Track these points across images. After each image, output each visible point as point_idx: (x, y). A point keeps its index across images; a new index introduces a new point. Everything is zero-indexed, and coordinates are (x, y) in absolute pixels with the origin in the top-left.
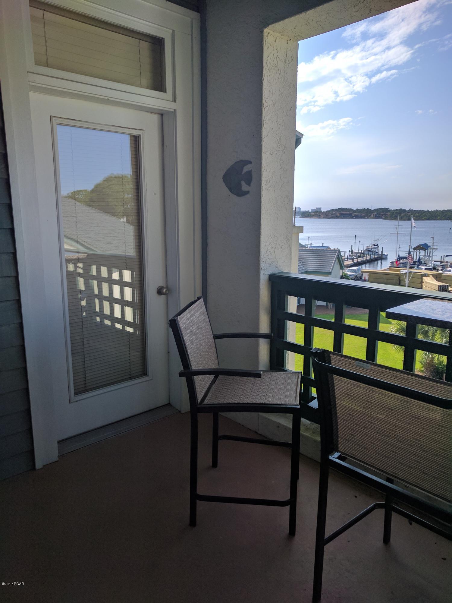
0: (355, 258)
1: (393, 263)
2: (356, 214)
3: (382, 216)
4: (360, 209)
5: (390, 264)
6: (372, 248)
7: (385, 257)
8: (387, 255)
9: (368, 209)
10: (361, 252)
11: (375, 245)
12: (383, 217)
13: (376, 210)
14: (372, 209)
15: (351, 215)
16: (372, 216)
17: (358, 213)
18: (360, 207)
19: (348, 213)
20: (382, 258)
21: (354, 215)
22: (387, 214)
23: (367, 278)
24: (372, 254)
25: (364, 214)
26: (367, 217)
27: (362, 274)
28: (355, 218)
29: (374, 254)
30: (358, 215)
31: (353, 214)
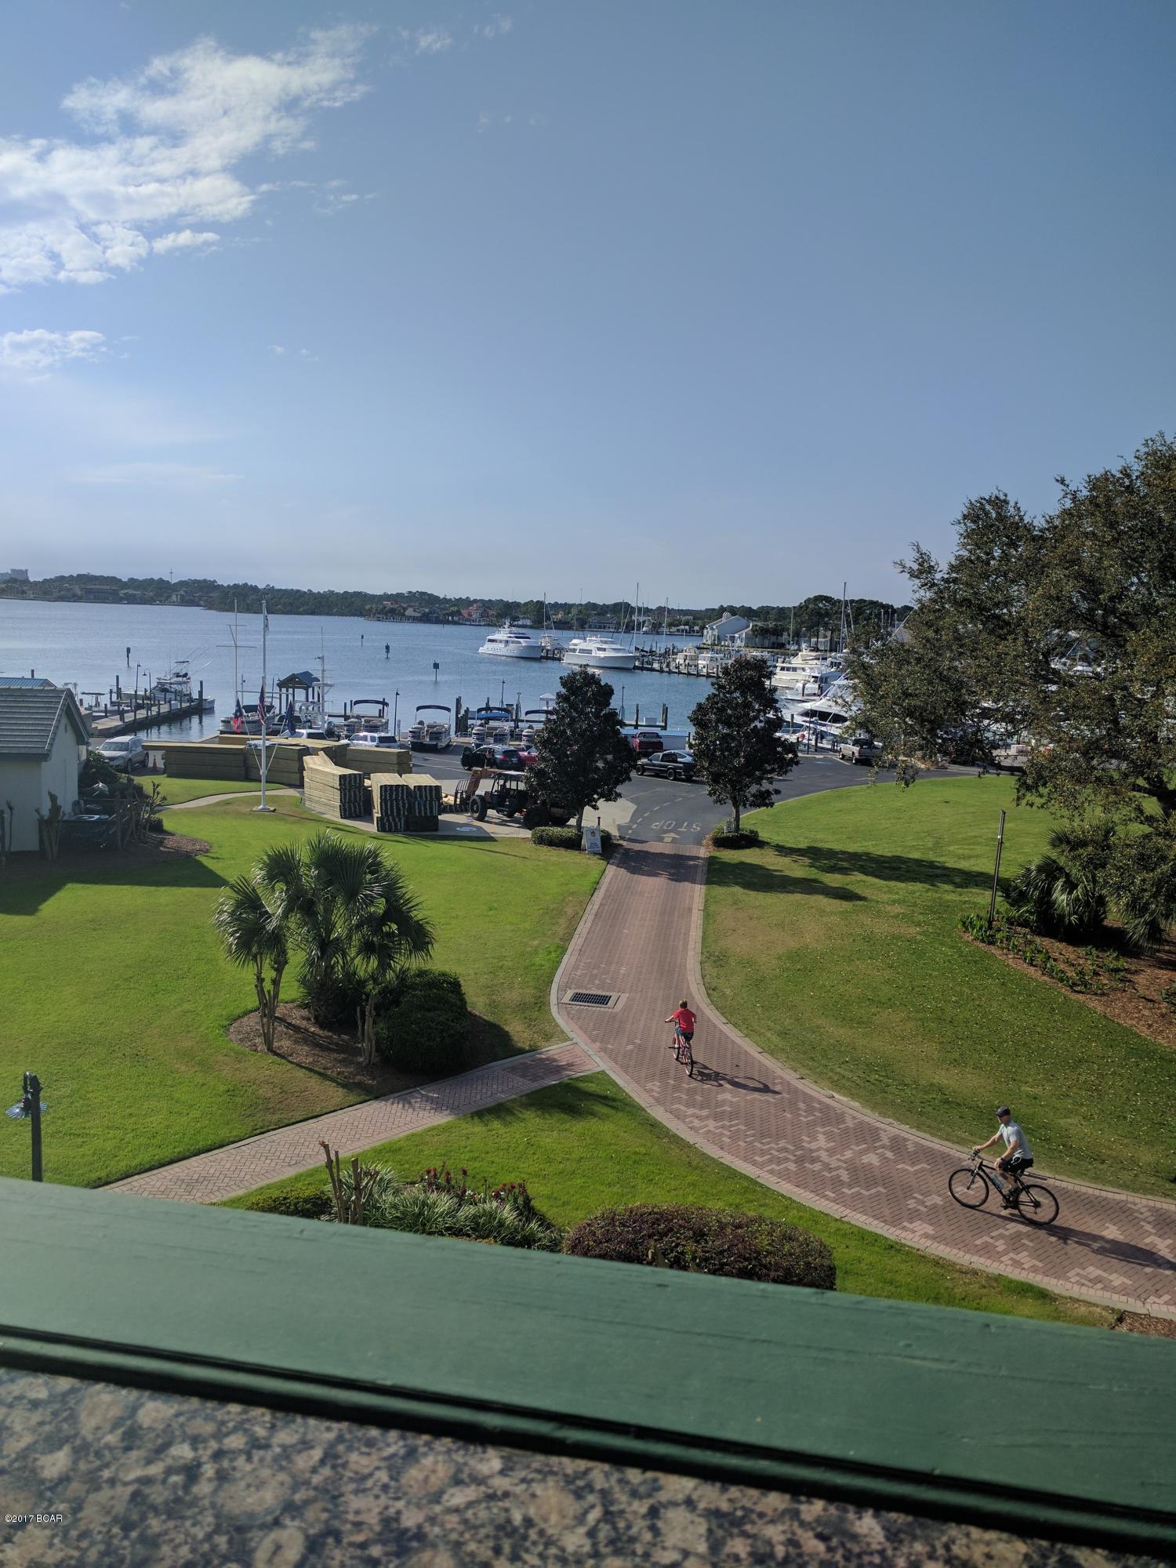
0: (128, 711)
1: (229, 722)
2: (131, 592)
3: (200, 599)
4: (141, 579)
5: (221, 724)
6: (171, 684)
7: (207, 706)
8: (213, 702)
9: (161, 580)
10: (143, 693)
11: (178, 676)
12: (202, 603)
13: (182, 584)
14: (173, 581)
15: (115, 593)
16: (174, 598)
17: (135, 589)
18: (141, 575)
19: (108, 587)
20: (201, 708)
21: (125, 594)
22: (211, 595)
23: (160, 764)
24: (176, 700)
25: (151, 594)
26: (160, 601)
27: (147, 754)
28: (128, 603)
29: (178, 698)
30: (134, 595)
31: (122, 593)
